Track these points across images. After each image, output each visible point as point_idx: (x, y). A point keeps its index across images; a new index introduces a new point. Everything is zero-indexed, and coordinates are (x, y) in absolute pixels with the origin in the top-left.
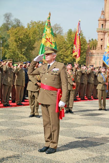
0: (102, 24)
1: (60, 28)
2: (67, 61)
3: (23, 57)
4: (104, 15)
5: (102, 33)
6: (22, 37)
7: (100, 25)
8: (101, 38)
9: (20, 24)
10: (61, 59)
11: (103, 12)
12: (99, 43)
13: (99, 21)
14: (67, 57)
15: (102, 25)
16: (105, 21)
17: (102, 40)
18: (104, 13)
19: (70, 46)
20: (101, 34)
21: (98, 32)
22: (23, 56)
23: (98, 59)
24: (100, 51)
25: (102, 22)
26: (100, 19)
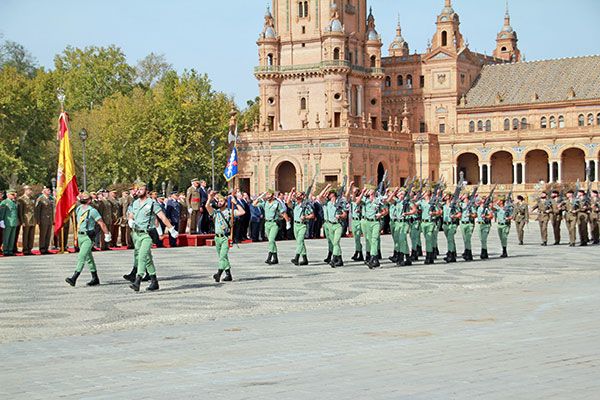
0: (268, 52)
1: (164, 65)
2: (165, 170)
3: (14, 163)
4: (273, 26)
5: (272, 82)
6: (8, 100)
7: (262, 56)
8: (270, 95)
9: (25, 58)
10: (146, 163)
11: (270, 17)
12: (265, 110)
13: (259, 44)
14: (165, 156)
15: (270, 55)
16: (278, 44)
17: (271, 100)
18: (273, 20)
19: (174, 123)
20: (269, 85)
21: (259, 77)
22: (13, 159)
23: (262, 158)
24: (267, 135)
25: (269, 49)
26: (262, 40)
